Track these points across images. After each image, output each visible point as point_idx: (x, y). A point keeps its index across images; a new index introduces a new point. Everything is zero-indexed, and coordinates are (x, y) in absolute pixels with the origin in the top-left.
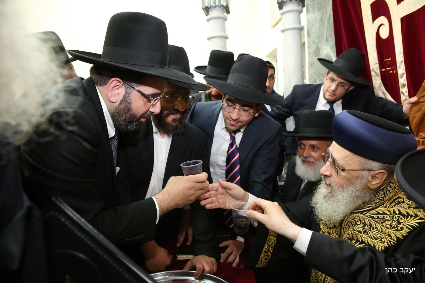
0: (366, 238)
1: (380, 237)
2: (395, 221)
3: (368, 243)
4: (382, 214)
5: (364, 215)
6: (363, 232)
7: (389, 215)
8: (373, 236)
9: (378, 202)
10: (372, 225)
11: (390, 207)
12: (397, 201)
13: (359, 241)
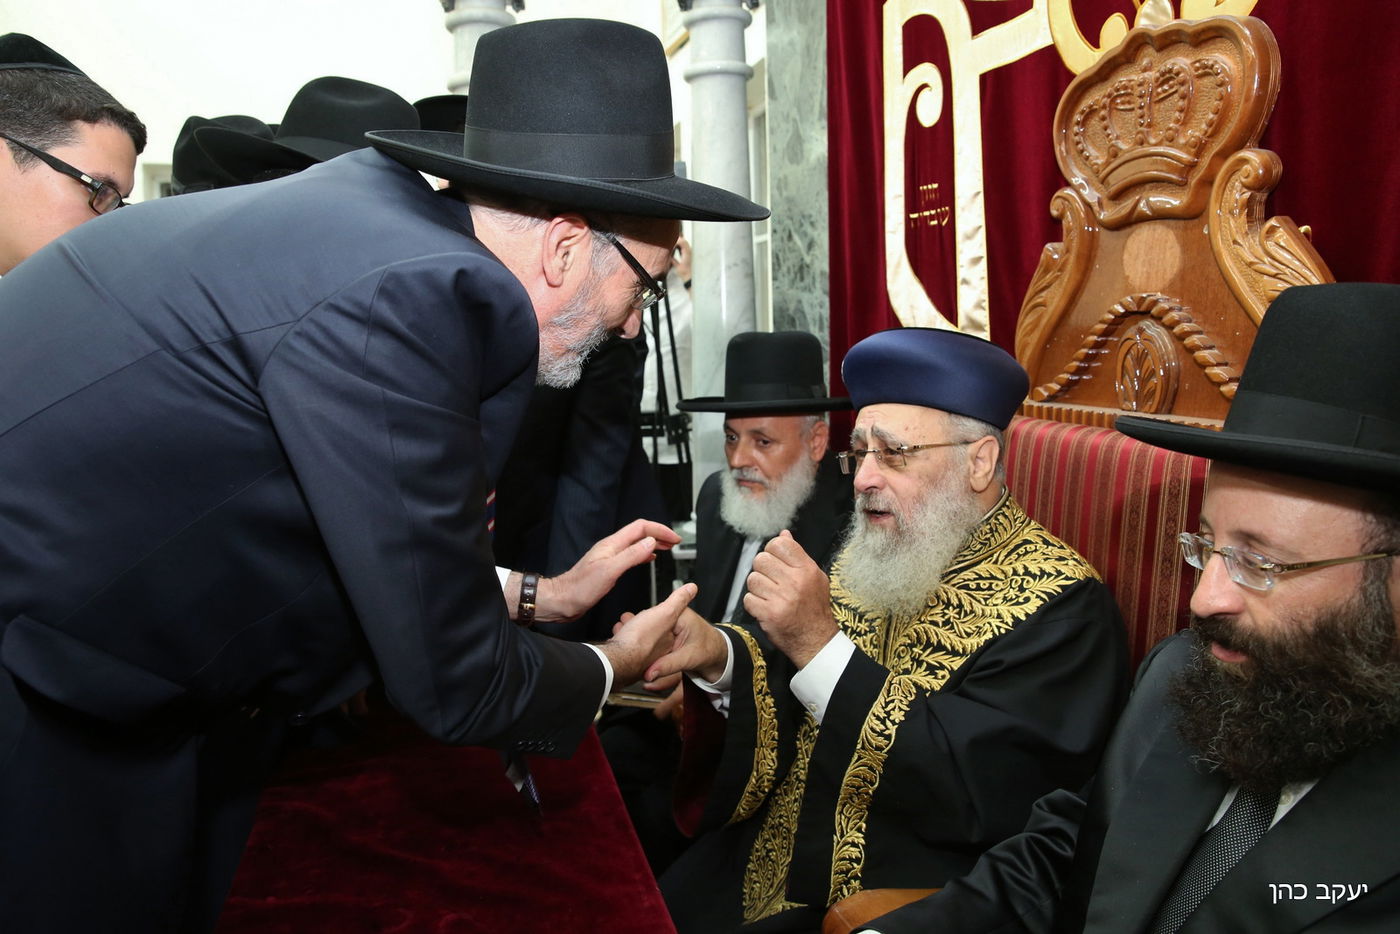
0: (948, 637)
2: (1014, 589)
3: (953, 648)
4: (987, 579)
5: (947, 582)
6: (943, 622)
7: (1002, 580)
8: (965, 632)
9: (979, 550)
10: (963, 606)
11: (1007, 562)
12: (1021, 549)
13: (932, 646)
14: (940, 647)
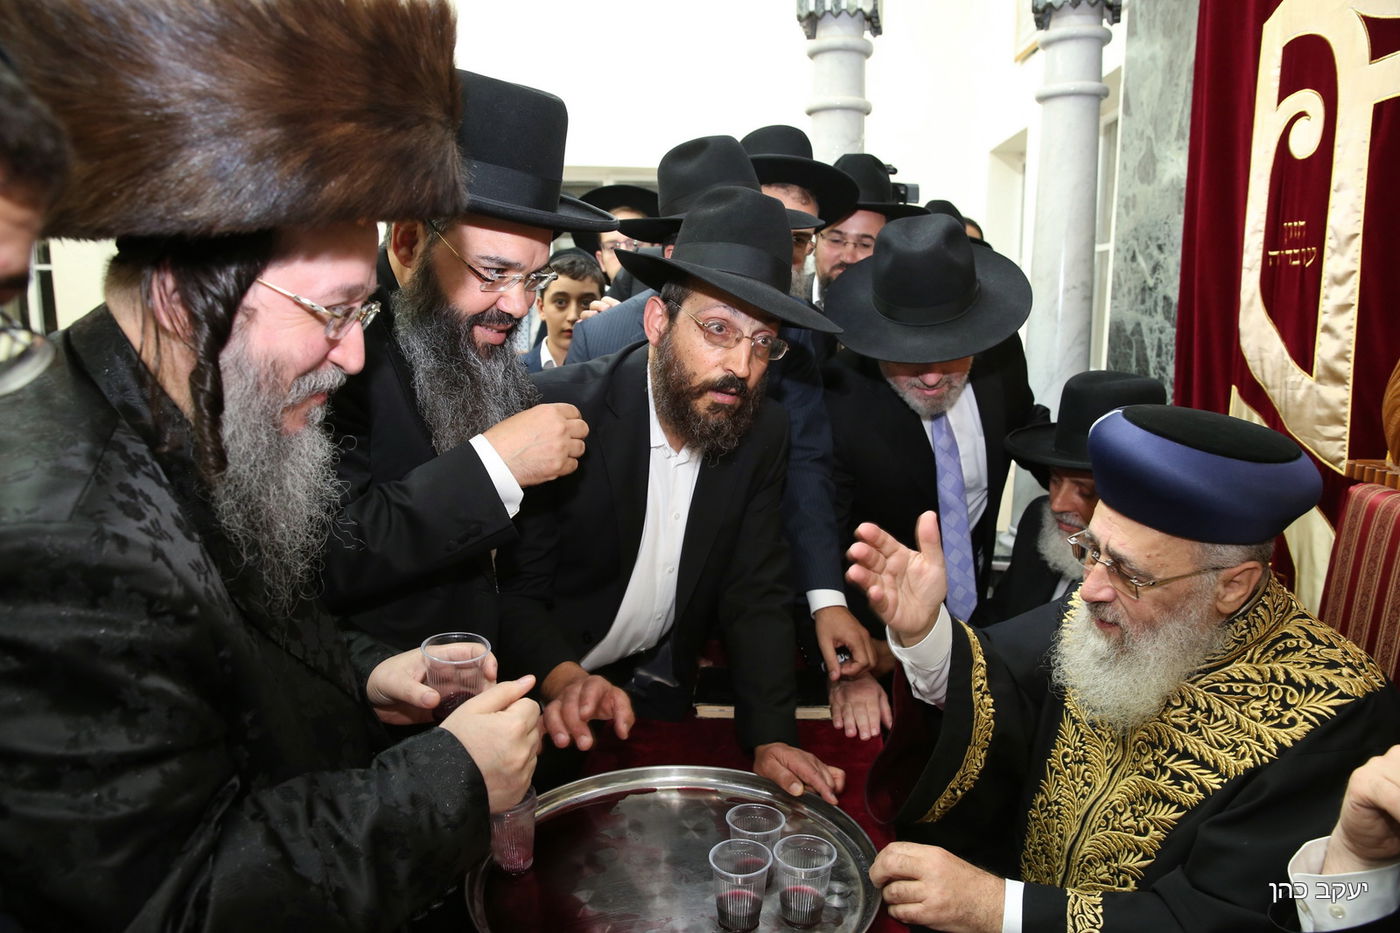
0: (1196, 744)
1: (1231, 740)
2: (1275, 702)
3: (1201, 757)
4: (1240, 681)
5: (1193, 682)
6: (1190, 727)
7: (1258, 683)
8: (1216, 740)
9: (1232, 649)
10: (1212, 710)
11: (1263, 660)
12: (1281, 644)
13: (1177, 751)
14: (1185, 755)
